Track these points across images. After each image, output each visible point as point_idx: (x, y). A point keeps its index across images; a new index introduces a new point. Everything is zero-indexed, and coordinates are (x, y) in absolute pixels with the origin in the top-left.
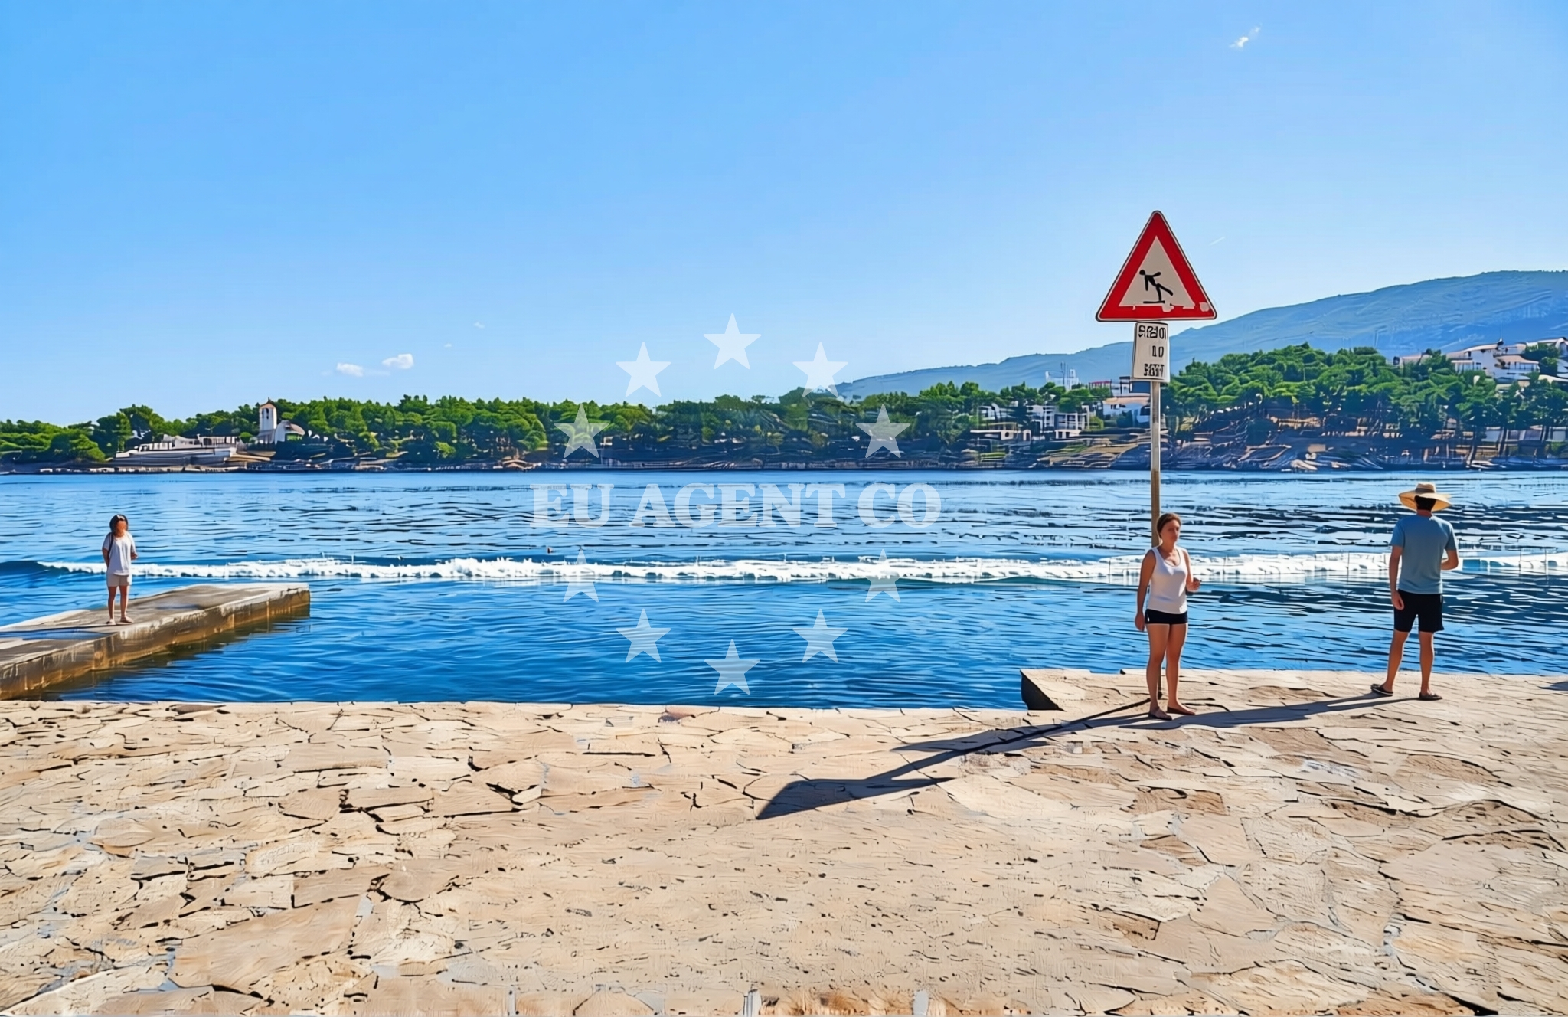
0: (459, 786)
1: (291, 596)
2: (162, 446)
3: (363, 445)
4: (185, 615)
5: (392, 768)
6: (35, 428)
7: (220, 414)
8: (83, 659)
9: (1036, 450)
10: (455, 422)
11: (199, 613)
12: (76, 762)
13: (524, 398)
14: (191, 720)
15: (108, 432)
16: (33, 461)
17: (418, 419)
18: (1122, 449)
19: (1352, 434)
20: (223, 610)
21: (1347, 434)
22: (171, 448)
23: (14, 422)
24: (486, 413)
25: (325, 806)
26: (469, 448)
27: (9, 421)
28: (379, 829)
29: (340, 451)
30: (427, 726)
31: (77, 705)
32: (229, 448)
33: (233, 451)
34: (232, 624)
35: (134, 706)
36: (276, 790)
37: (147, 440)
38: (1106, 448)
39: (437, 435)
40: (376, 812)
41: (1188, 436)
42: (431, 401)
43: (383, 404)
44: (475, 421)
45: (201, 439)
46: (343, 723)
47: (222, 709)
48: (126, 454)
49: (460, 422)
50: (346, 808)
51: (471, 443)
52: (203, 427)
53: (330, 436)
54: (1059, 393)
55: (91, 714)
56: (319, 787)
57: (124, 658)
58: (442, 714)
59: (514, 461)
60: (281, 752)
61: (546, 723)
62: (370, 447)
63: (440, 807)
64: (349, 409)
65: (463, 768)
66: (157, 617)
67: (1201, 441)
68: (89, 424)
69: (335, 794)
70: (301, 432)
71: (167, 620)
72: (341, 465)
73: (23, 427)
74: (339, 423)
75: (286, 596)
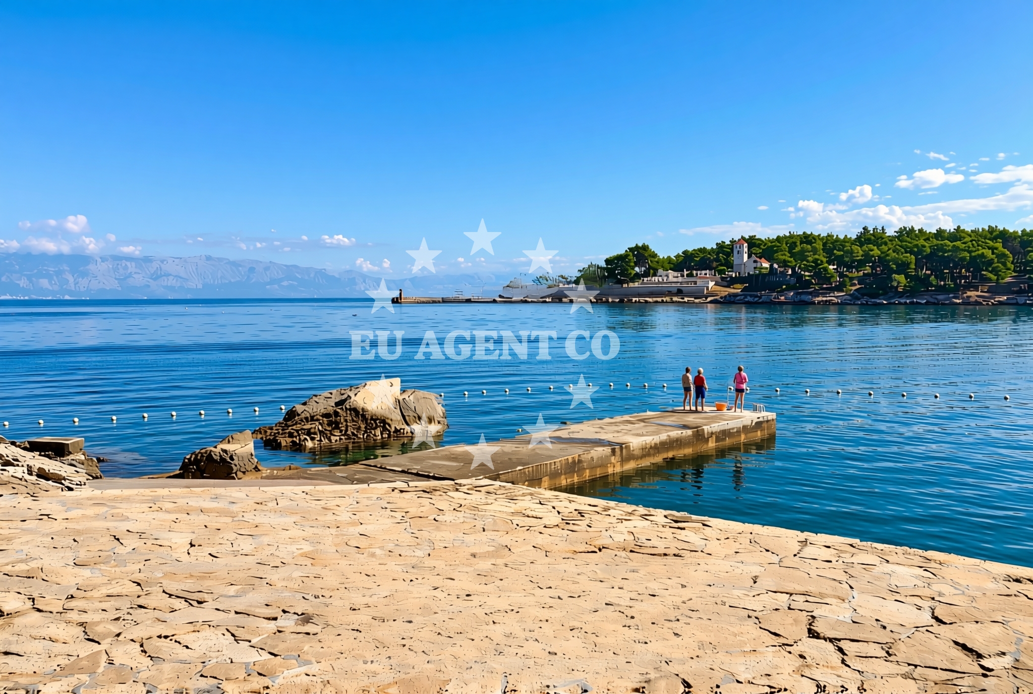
0: (921, 636)
1: (761, 423)
2: (658, 279)
3: (822, 277)
4: (676, 433)
5: (854, 603)
7: (700, 250)
8: (603, 463)
10: (911, 253)
11: (689, 432)
12: (600, 550)
13: (989, 226)
14: (684, 529)
17: (875, 251)
20: (706, 432)
22: (665, 281)
24: (945, 243)
25: (795, 629)
26: (925, 281)
28: (843, 661)
29: (801, 284)
30: (888, 568)
31: (601, 503)
32: (709, 281)
33: (711, 284)
34: (712, 444)
35: (642, 510)
36: (754, 604)
37: (646, 274)
39: (894, 267)
40: (842, 644)
42: (890, 232)
43: (842, 237)
44: (933, 253)
45: (686, 273)
46: (809, 551)
47: (705, 523)
49: (917, 252)
50: (813, 634)
51: (930, 276)
52: (687, 262)
53: (793, 269)
55: (611, 512)
56: (789, 608)
57: (631, 466)
58: (901, 559)
59: (974, 294)
60: (756, 570)
61: (1015, 587)
62: (828, 280)
63: (903, 652)
64: (810, 243)
65: (926, 618)
66: (657, 433)
69: (804, 618)
70: (766, 265)
71: (664, 437)
72: (803, 297)
74: (801, 256)
75: (756, 423)
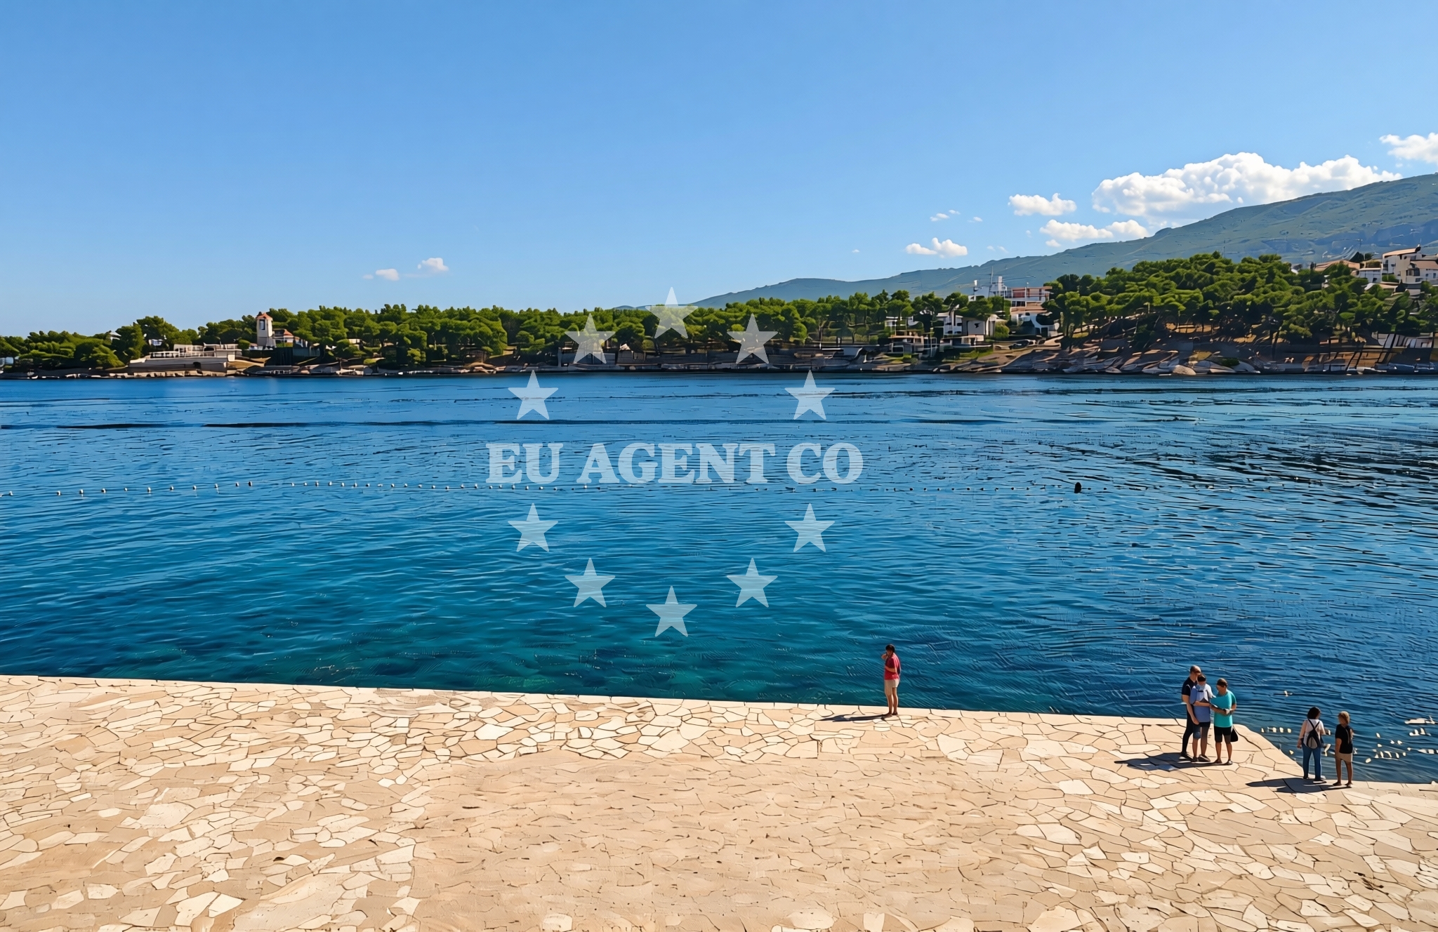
2: (175, 353)
6: (63, 337)
9: (939, 356)
10: (424, 329)
13: (494, 307)
15: (125, 342)
16: (61, 368)
17: (393, 327)
18: (1018, 354)
19: (1240, 340)
21: (1235, 340)
22: (181, 355)
23: (46, 333)
24: (454, 322)
26: (438, 354)
27: (41, 332)
32: (229, 354)
33: (232, 358)
37: (161, 347)
38: (1004, 354)
39: (410, 342)
41: (1080, 342)
42: (409, 310)
44: (444, 329)
45: (206, 346)
48: (142, 360)
49: (430, 328)
51: (441, 348)
52: (212, 335)
54: (963, 302)
59: (479, 365)
67: (1092, 348)
68: (108, 334)
72: (326, 370)
73: (52, 337)
